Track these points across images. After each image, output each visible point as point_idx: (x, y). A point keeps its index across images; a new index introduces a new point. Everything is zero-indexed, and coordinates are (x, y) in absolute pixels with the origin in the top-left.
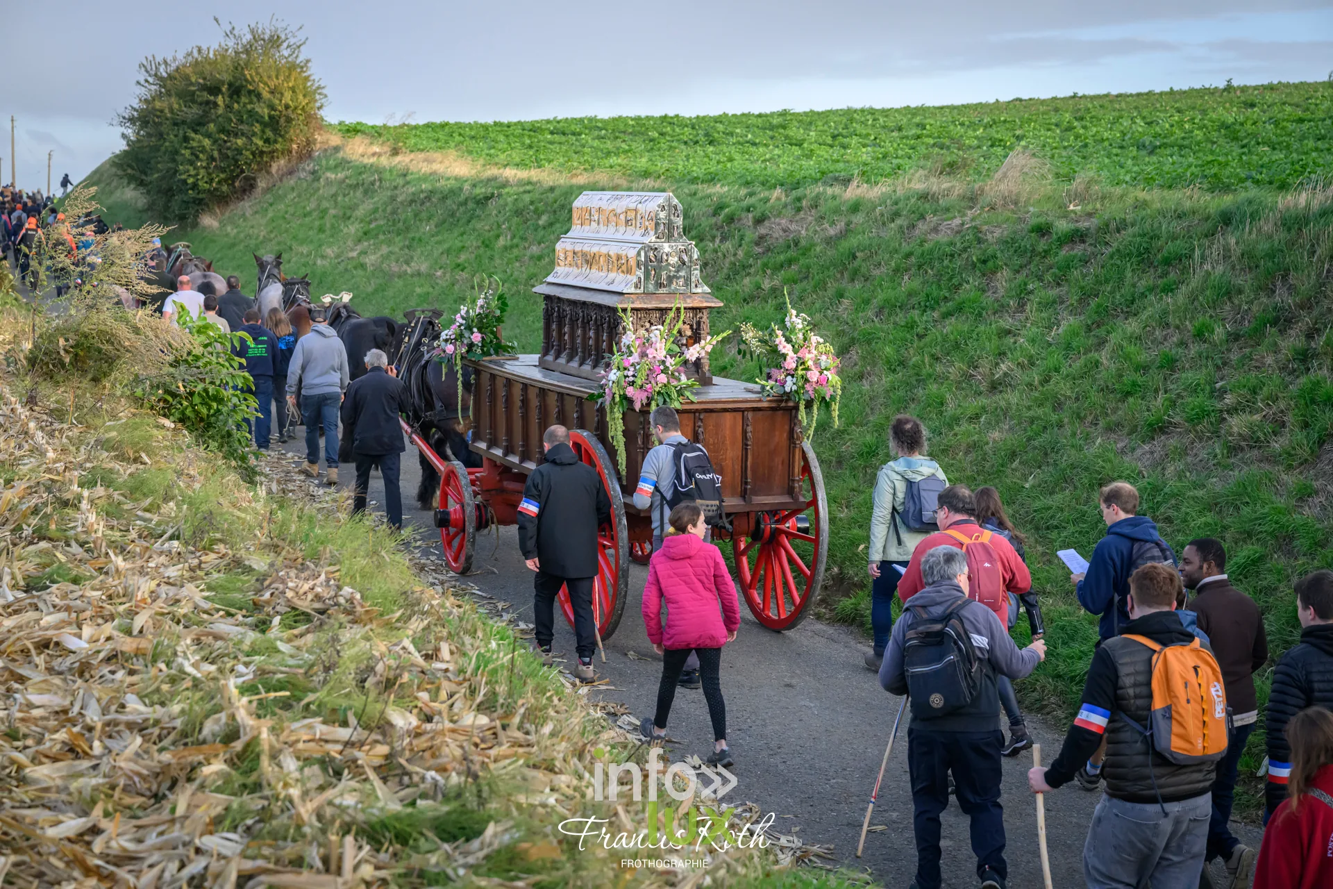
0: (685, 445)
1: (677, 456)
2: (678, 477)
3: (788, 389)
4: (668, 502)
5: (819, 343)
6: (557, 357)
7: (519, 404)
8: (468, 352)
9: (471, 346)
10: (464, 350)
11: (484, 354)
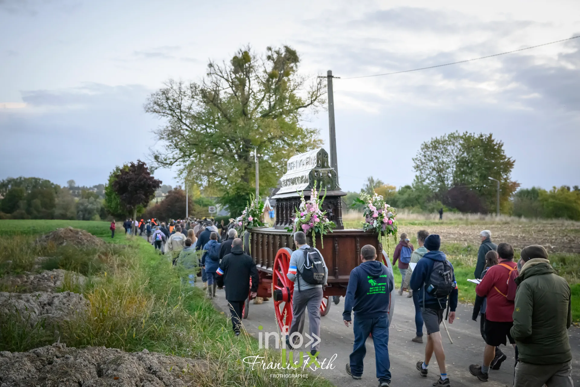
0: (309, 249)
1: (305, 253)
2: (306, 263)
3: (375, 226)
4: (301, 274)
5: (388, 207)
6: (281, 224)
7: (266, 243)
8: (248, 225)
9: (249, 223)
10: (246, 224)
11: (254, 226)
